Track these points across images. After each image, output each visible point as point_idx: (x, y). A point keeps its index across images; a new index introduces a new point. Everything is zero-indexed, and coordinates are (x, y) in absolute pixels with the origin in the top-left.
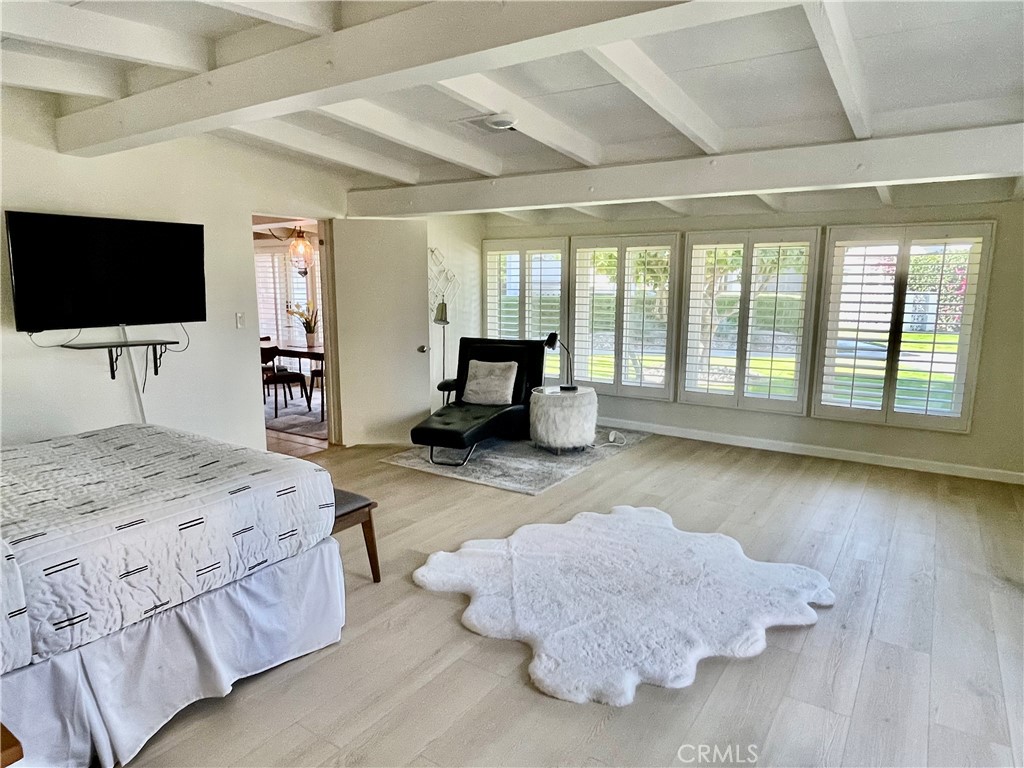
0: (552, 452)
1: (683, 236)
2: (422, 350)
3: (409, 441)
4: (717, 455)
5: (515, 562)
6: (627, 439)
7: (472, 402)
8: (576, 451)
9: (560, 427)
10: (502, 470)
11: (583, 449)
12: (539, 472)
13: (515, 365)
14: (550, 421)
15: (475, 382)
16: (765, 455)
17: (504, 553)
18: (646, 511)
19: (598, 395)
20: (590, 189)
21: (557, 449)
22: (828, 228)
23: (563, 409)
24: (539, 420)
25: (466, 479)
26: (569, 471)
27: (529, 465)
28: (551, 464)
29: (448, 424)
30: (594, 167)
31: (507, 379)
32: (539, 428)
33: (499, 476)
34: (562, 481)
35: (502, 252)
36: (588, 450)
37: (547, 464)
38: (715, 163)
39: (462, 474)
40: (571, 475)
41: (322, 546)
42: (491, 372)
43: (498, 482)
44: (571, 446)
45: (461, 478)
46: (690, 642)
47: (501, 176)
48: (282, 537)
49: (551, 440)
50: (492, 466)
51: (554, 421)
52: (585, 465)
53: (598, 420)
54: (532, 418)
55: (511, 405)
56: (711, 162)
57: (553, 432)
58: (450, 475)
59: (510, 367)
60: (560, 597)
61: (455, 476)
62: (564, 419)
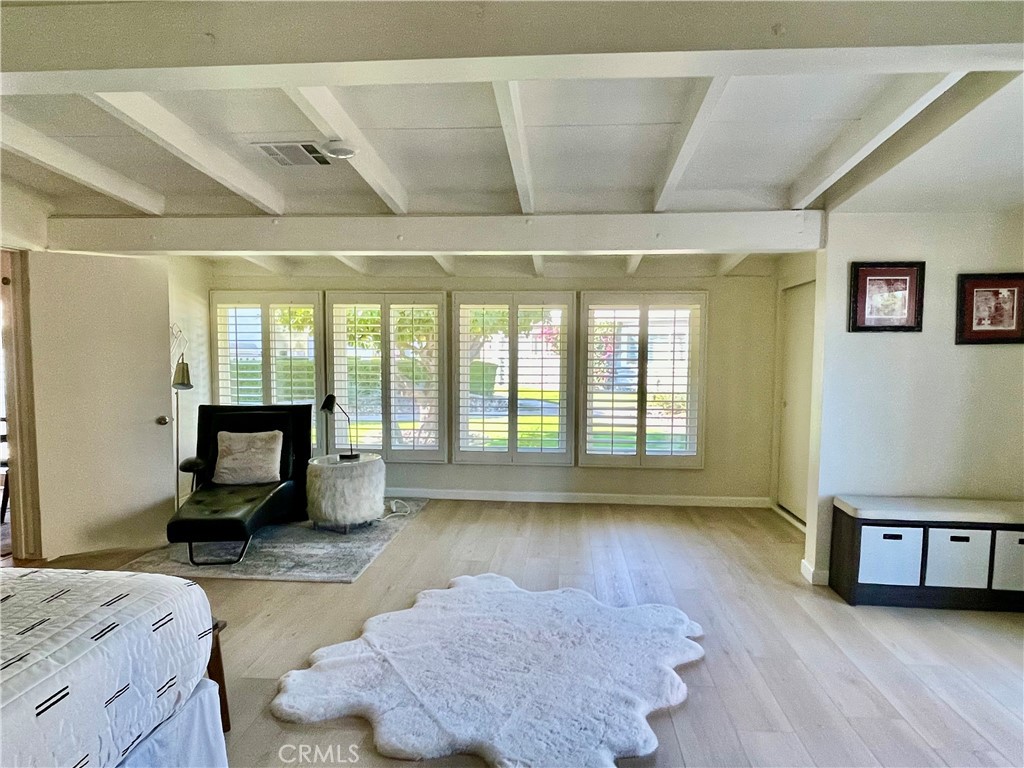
0: (338, 531)
1: (449, 295)
2: (161, 421)
3: (164, 539)
4: (500, 512)
5: (393, 662)
6: (410, 507)
7: (228, 482)
8: (365, 526)
9: (348, 499)
10: (292, 560)
11: (370, 524)
12: (340, 556)
13: (279, 434)
14: (338, 495)
15: (230, 457)
16: (543, 507)
17: (373, 654)
18: (486, 578)
19: (385, 463)
20: (398, 237)
21: (345, 527)
22: (582, 293)
23: (352, 478)
24: (323, 497)
25: (254, 577)
26: (373, 550)
27: (320, 549)
28: (346, 545)
29: (216, 512)
30: (403, 215)
31: (272, 450)
32: (323, 505)
33: (293, 567)
34: (372, 561)
35: (237, 305)
36: (375, 524)
37: (341, 545)
38: (530, 222)
39: (246, 573)
40: (377, 554)
41: (201, 693)
42: (250, 444)
43: (297, 574)
44: (361, 521)
45: (244, 577)
46: (629, 702)
47: (284, 215)
48: (161, 692)
49: (339, 517)
50: (277, 558)
51: (343, 495)
52: (385, 540)
53: (386, 491)
54: (312, 494)
55: (281, 483)
56: (527, 221)
57: (342, 507)
58: (228, 575)
59: (274, 438)
60: (472, 690)
61: (236, 575)
62: (355, 491)
